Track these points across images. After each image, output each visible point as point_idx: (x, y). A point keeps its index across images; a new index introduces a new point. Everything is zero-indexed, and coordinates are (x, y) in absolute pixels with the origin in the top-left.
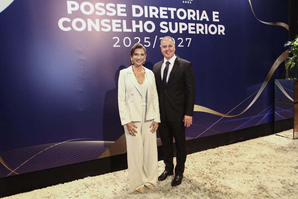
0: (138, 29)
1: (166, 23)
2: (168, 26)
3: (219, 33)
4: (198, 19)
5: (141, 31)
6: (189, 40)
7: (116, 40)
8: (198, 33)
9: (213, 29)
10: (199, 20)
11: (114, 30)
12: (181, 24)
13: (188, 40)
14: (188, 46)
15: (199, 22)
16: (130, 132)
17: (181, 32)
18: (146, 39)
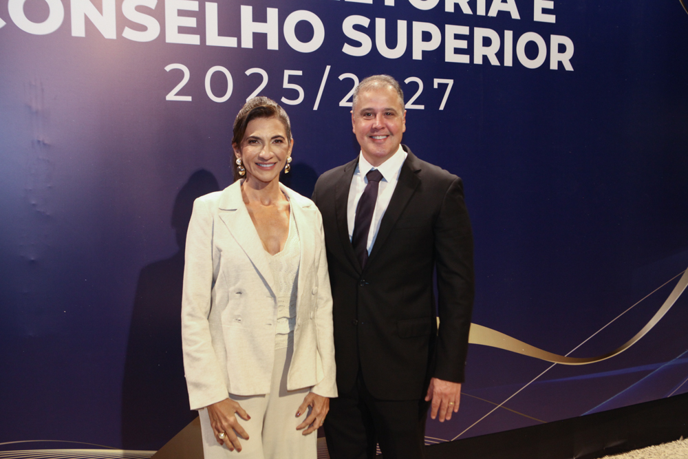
0: (260, 39)
1: (365, 21)
2: (370, 31)
3: (554, 66)
4: (481, 11)
5: (273, 44)
7: (179, 75)
8: (478, 60)
9: (532, 50)
10: (484, 14)
11: (169, 40)
12: (419, 27)
14: (441, 108)
15: (485, 22)
16: (222, 435)
17: (417, 55)
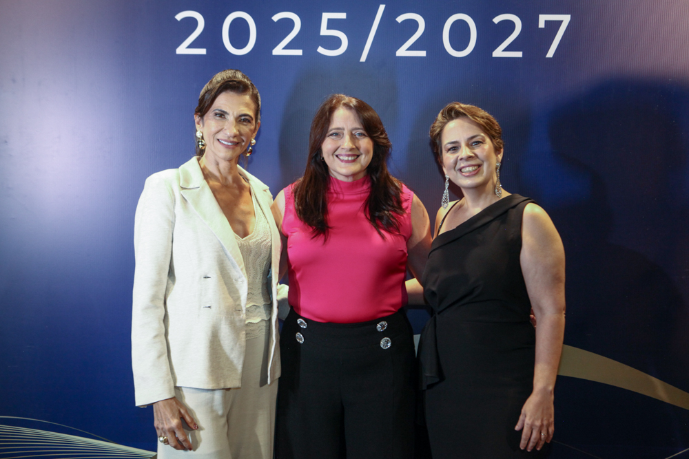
6: (560, 22)
13: (553, 26)
14: (550, 54)
18: (330, 21)
